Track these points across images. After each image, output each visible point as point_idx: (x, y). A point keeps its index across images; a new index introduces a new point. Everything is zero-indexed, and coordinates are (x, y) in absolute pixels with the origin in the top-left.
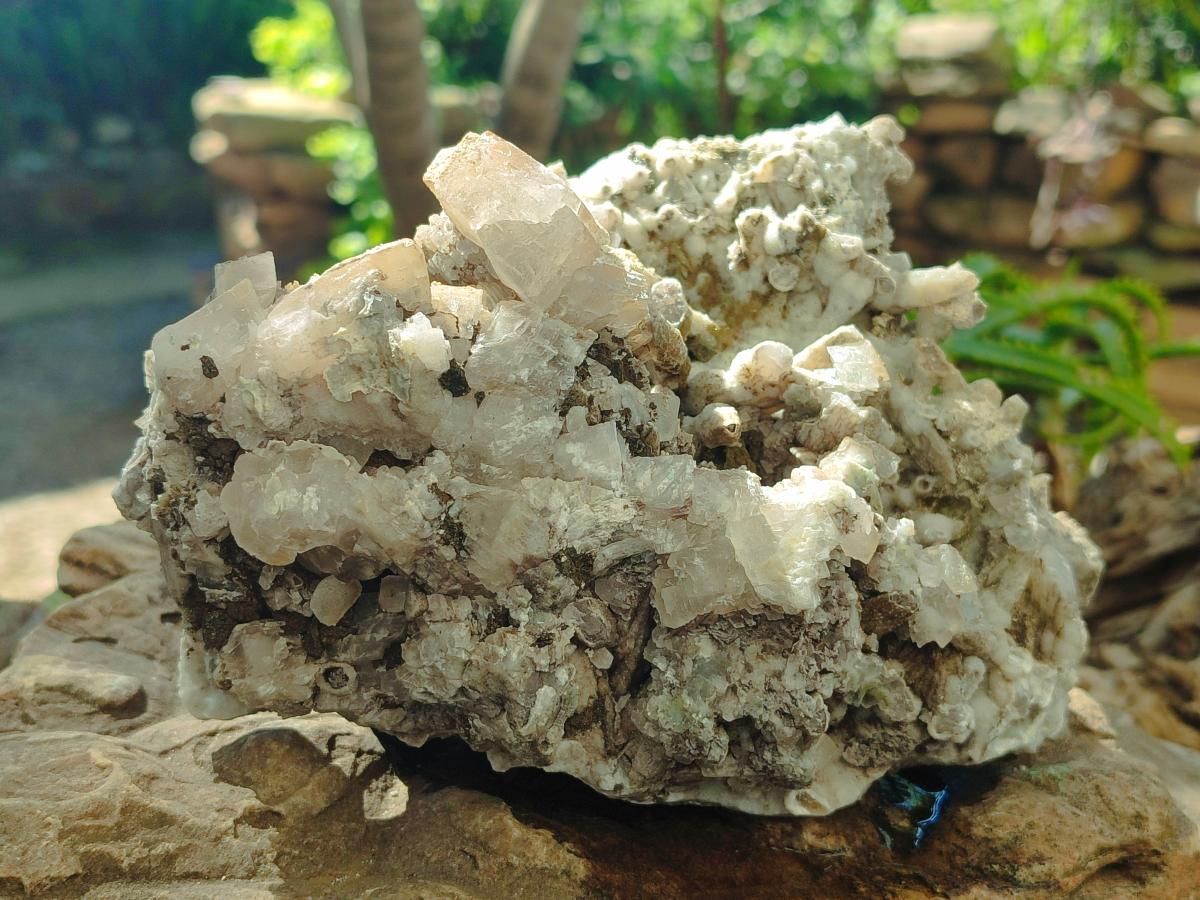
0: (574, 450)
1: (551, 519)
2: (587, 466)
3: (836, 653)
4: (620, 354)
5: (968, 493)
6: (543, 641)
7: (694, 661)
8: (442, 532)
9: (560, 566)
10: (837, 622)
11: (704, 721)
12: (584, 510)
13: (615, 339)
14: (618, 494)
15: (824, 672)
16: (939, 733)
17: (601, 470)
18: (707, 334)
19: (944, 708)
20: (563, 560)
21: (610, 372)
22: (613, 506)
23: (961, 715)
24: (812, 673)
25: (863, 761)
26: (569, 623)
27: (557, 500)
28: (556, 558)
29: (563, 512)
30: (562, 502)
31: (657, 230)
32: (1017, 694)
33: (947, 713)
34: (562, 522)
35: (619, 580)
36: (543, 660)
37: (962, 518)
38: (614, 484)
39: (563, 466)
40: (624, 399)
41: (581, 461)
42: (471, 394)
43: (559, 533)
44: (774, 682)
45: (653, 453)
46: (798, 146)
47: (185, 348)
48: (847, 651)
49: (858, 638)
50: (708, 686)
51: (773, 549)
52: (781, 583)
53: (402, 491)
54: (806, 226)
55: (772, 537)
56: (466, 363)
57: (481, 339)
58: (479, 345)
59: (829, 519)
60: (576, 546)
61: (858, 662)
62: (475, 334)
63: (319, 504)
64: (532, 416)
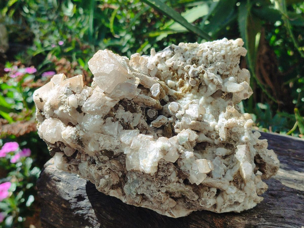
0: (106, 128)
1: (99, 143)
2: (109, 132)
3: (166, 183)
4: (129, 104)
5: (233, 143)
6: (100, 169)
7: (133, 179)
8: (77, 142)
9: (102, 153)
10: (166, 176)
11: (134, 193)
12: (108, 141)
13: (128, 100)
14: (116, 139)
15: (162, 187)
16: (202, 204)
17: (112, 133)
18: (174, 95)
19: (203, 199)
20: (103, 152)
21: (124, 109)
22: (115, 141)
23: (207, 201)
24: (158, 186)
25: (187, 207)
26: (107, 165)
27: (101, 139)
28: (101, 151)
29: (102, 142)
30: (102, 139)
31: (171, 67)
32: (229, 198)
33: (204, 200)
34: (102, 144)
35: (121, 157)
36: (100, 173)
37: (231, 150)
38: (115, 136)
39: (103, 131)
40: (123, 116)
41: (107, 130)
42: (83, 113)
43: (101, 146)
44: (149, 187)
45: (131, 129)
46: (208, 47)
47: (36, 96)
48: (170, 182)
49: (173, 180)
50: (135, 185)
51: (146, 157)
52: (145, 165)
53: (69, 132)
54: (200, 70)
55: (147, 154)
56: (82, 106)
57: (87, 101)
58: (86, 102)
59: (159, 152)
60: (107, 149)
61: (174, 185)
62: (87, 99)
63: (55, 133)
64: (94, 120)
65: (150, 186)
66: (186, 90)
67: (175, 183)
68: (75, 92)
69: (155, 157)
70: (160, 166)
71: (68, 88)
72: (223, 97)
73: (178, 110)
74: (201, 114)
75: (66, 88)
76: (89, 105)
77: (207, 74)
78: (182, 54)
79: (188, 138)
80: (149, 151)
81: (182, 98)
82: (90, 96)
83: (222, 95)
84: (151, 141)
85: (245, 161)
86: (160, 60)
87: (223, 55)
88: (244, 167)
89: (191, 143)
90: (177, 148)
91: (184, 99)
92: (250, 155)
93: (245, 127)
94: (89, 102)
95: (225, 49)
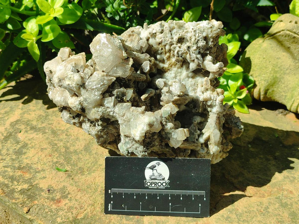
1: (99, 113)
2: (107, 105)
4: (124, 81)
8: (81, 110)
12: (106, 112)
13: (123, 78)
14: (112, 110)
18: (162, 69)
20: (102, 120)
21: (119, 85)
22: (111, 112)
27: (100, 110)
28: (100, 119)
29: (101, 112)
31: (161, 43)
35: (116, 123)
37: (205, 118)
39: (102, 104)
42: (86, 89)
43: (101, 115)
45: (125, 102)
46: (193, 29)
47: (46, 68)
48: (154, 146)
49: (157, 144)
50: (127, 145)
51: (136, 128)
52: (135, 134)
53: (75, 102)
54: (184, 51)
55: (136, 125)
56: (85, 83)
57: (89, 79)
58: (88, 81)
59: (146, 125)
60: (105, 117)
61: (157, 147)
62: (89, 78)
63: (63, 101)
64: (95, 95)
65: (139, 147)
66: (172, 64)
67: (158, 146)
68: (79, 70)
69: (143, 130)
70: (146, 135)
71: (73, 67)
72: (202, 72)
73: (164, 87)
74: (182, 92)
75: (72, 67)
76: (91, 83)
77: (190, 55)
78: (170, 31)
79: (170, 112)
80: (139, 124)
81: (168, 71)
82: (91, 75)
83: (202, 71)
84: (140, 115)
85: (215, 129)
86: (151, 36)
87: (205, 36)
88: (213, 134)
89: (172, 115)
90: (161, 120)
91: (170, 72)
92: (219, 123)
93: (217, 102)
94: (91, 80)
95: (206, 31)
